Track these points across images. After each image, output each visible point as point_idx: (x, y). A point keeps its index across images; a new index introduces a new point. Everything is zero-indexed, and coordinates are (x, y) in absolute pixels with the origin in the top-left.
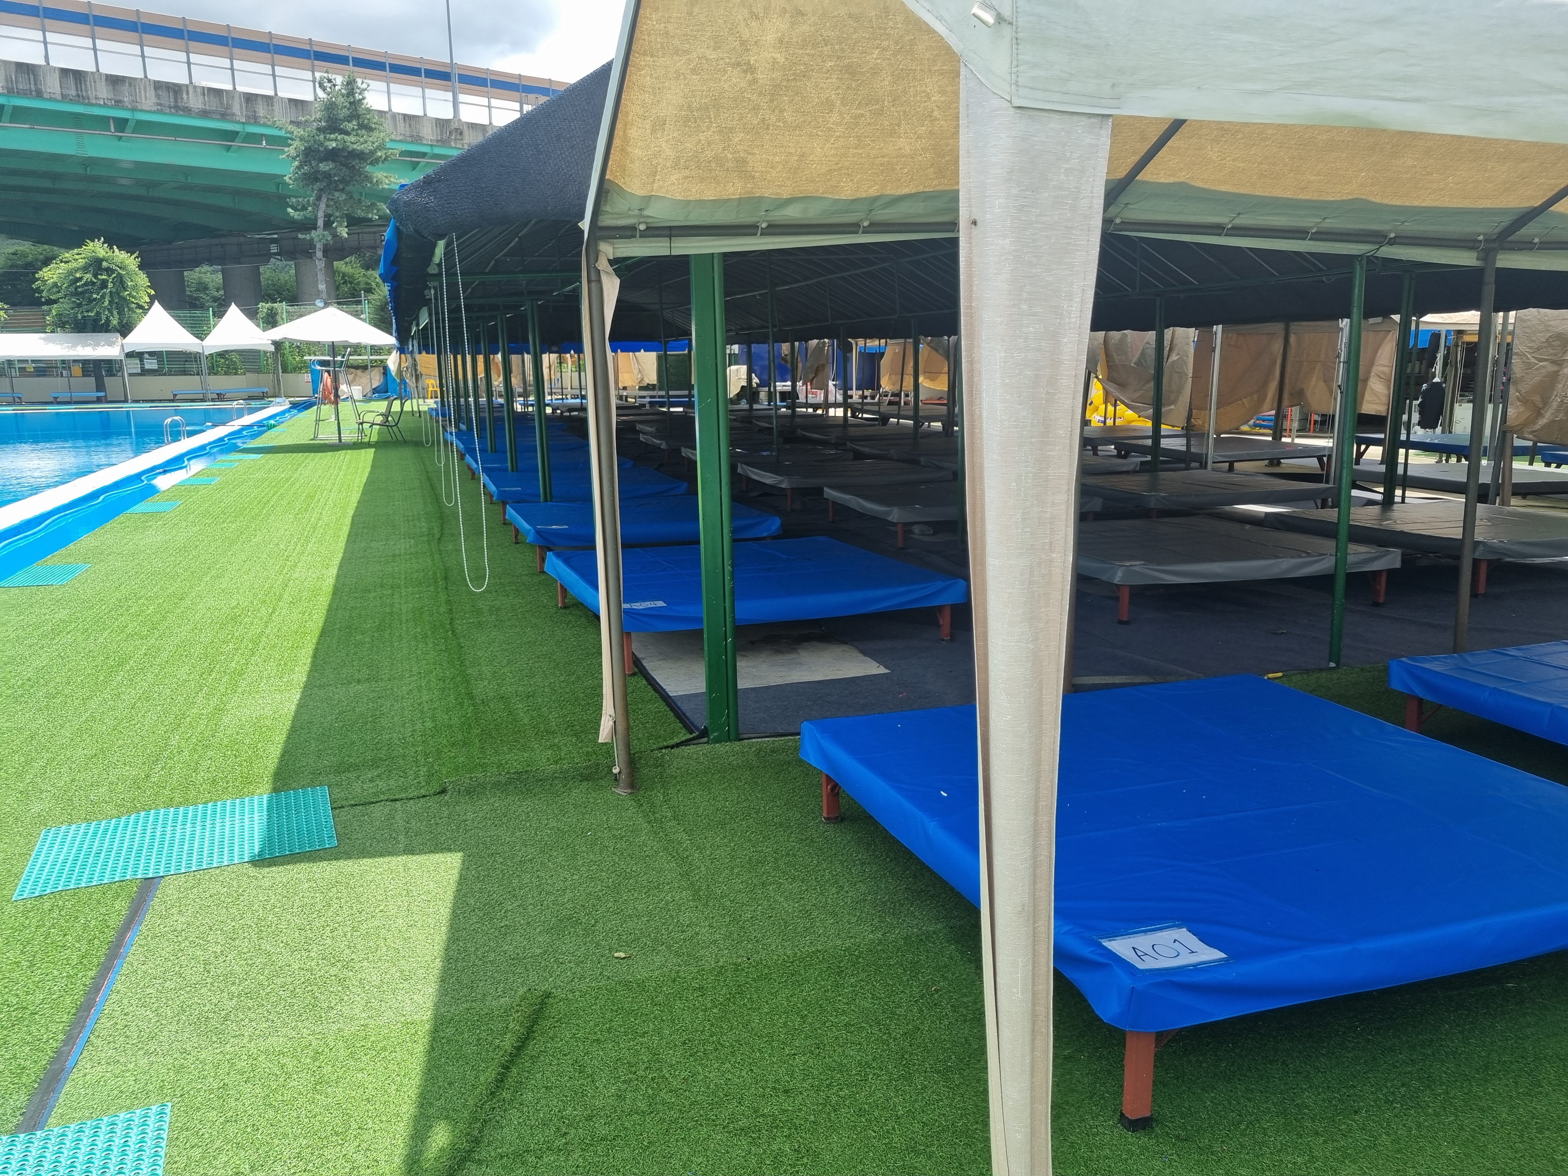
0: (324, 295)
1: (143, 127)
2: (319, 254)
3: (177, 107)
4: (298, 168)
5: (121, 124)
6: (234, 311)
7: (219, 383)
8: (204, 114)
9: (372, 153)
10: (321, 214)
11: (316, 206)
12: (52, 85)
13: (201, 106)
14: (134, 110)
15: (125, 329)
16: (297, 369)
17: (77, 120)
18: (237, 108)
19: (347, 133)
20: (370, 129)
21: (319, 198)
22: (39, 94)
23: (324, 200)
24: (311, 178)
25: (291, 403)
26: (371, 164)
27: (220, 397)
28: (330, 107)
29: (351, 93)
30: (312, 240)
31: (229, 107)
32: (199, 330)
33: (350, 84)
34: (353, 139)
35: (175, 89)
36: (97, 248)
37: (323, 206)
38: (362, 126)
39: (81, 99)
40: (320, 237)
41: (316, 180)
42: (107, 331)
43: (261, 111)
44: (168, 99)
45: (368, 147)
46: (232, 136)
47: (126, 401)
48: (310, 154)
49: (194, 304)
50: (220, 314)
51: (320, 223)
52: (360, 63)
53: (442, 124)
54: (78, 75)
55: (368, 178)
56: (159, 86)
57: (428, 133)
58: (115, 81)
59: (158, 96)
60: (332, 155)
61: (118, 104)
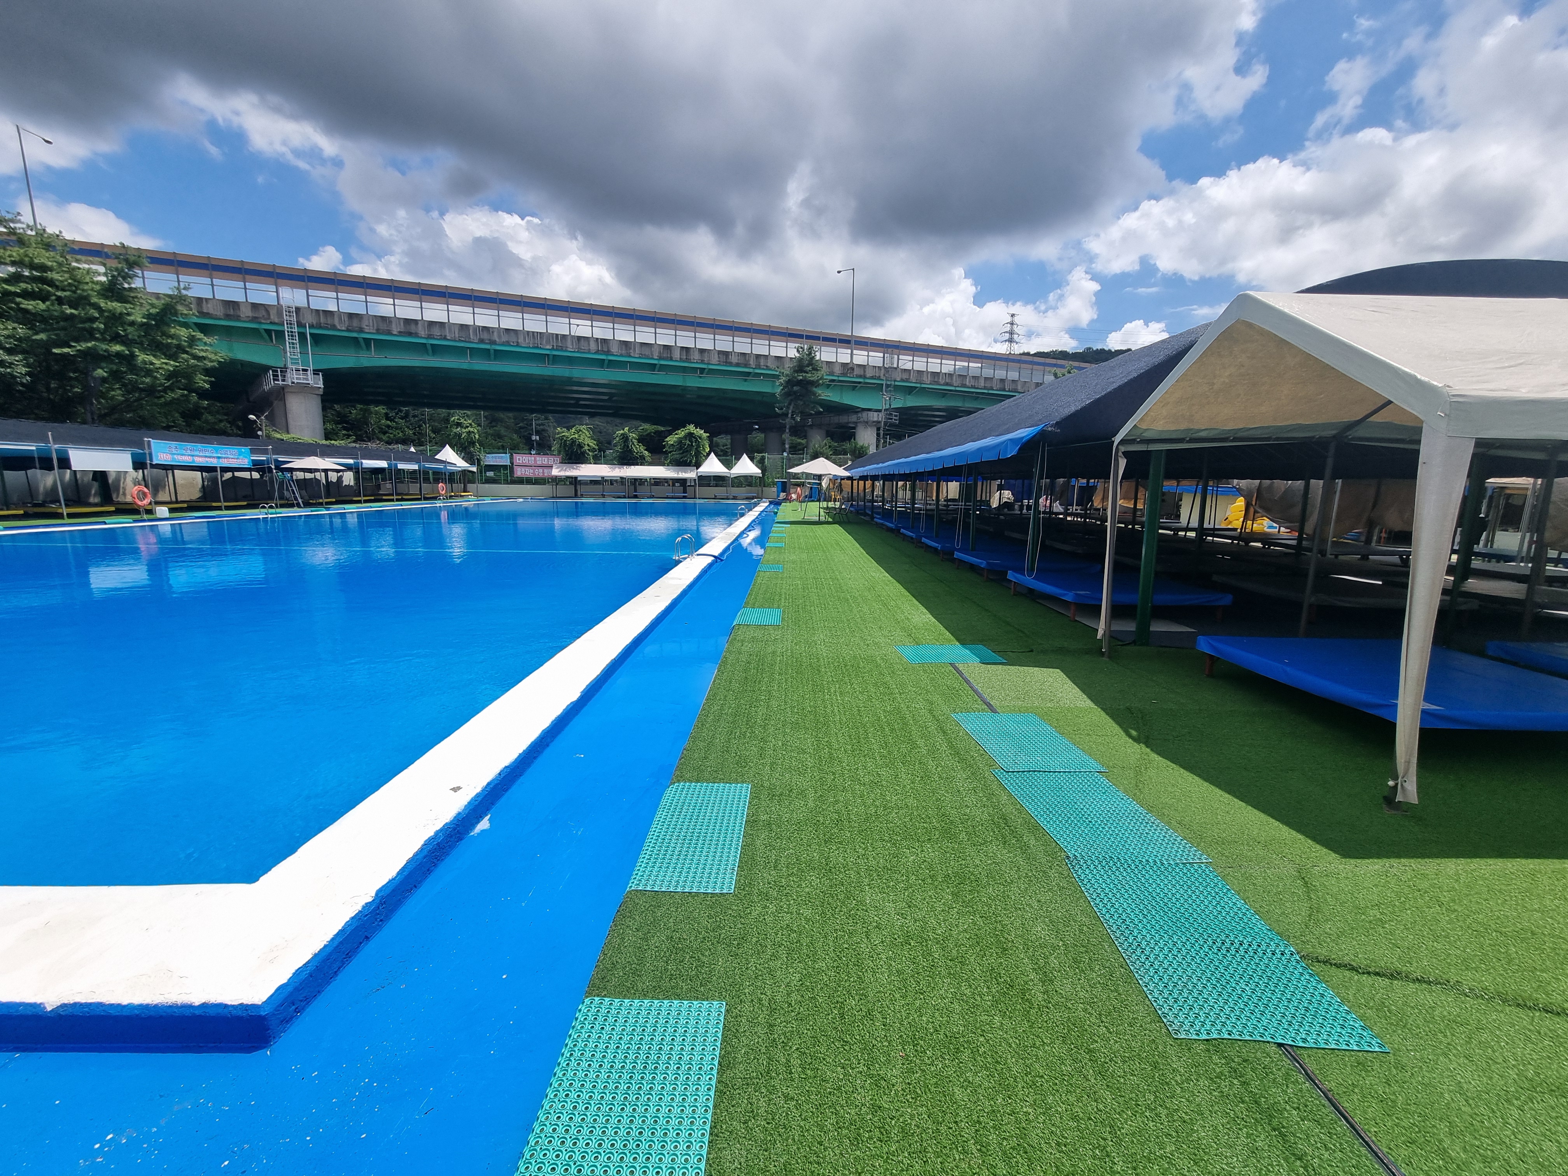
0: (787, 450)
1: (712, 372)
2: (787, 431)
3: (726, 362)
4: (782, 390)
5: (702, 370)
6: (745, 457)
7: (735, 491)
8: (738, 365)
9: (818, 381)
10: (790, 411)
11: (788, 408)
12: (677, 355)
13: (736, 361)
14: (709, 364)
15: (698, 465)
16: (769, 486)
17: (684, 370)
18: (752, 362)
19: (807, 373)
20: (817, 370)
21: (790, 404)
22: (671, 359)
23: (793, 405)
24: (786, 395)
25: (770, 502)
26: (816, 387)
27: (735, 498)
28: (800, 360)
29: (810, 353)
30: (785, 423)
31: (749, 360)
32: (728, 465)
33: (810, 348)
34: (810, 375)
35: (726, 354)
36: (691, 428)
37: (791, 407)
38: (814, 369)
39: (688, 360)
40: (788, 422)
41: (790, 395)
42: (690, 466)
43: (762, 362)
44: (723, 358)
45: (814, 378)
46: (748, 374)
47: (695, 498)
48: (790, 383)
49: (725, 454)
50: (738, 459)
51: (790, 415)
52: (809, 337)
53: (844, 365)
54: (687, 349)
55: (814, 394)
56: (720, 352)
57: (837, 370)
58: (702, 351)
59: (719, 357)
60: (799, 383)
61: (702, 362)
